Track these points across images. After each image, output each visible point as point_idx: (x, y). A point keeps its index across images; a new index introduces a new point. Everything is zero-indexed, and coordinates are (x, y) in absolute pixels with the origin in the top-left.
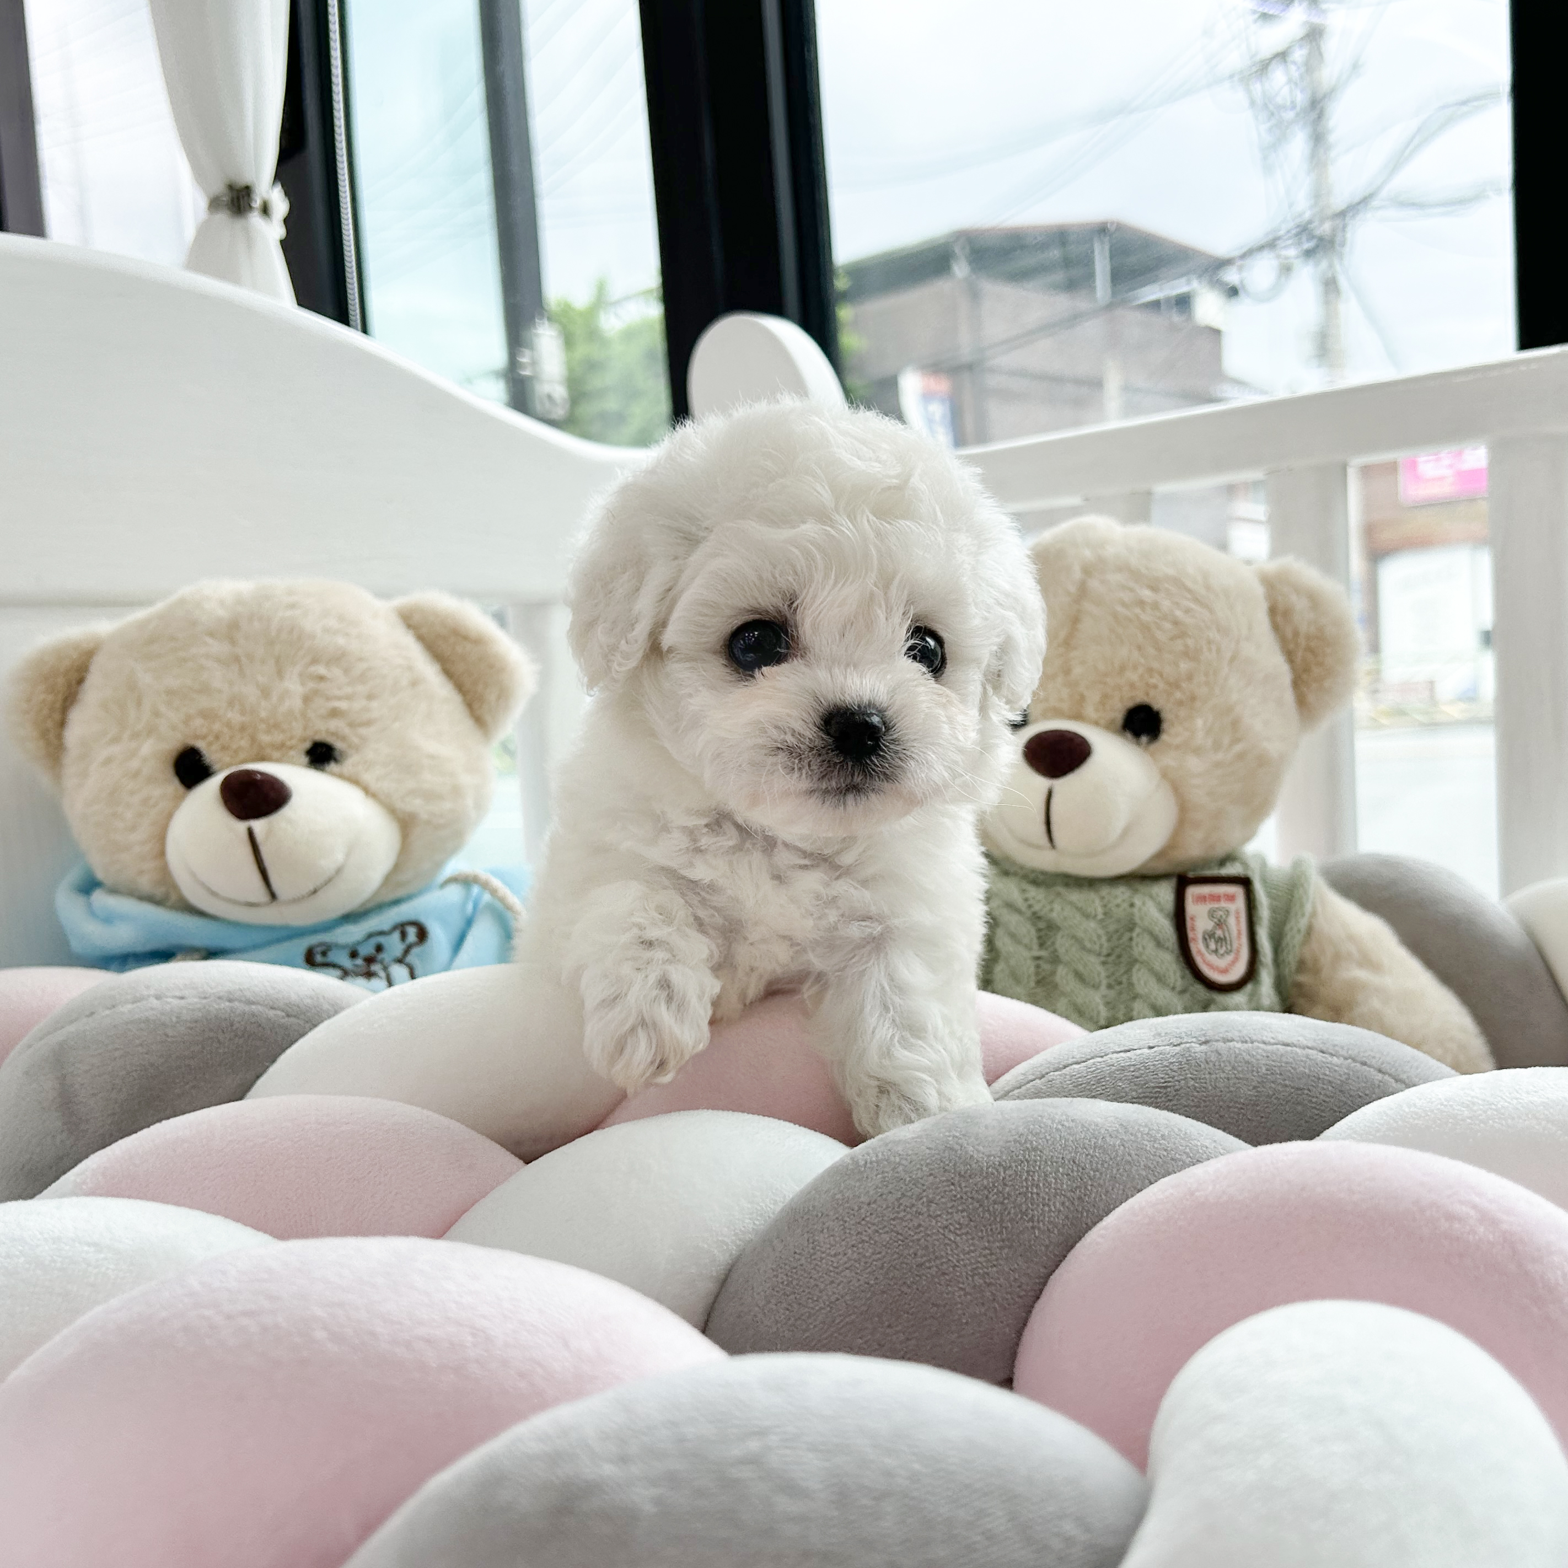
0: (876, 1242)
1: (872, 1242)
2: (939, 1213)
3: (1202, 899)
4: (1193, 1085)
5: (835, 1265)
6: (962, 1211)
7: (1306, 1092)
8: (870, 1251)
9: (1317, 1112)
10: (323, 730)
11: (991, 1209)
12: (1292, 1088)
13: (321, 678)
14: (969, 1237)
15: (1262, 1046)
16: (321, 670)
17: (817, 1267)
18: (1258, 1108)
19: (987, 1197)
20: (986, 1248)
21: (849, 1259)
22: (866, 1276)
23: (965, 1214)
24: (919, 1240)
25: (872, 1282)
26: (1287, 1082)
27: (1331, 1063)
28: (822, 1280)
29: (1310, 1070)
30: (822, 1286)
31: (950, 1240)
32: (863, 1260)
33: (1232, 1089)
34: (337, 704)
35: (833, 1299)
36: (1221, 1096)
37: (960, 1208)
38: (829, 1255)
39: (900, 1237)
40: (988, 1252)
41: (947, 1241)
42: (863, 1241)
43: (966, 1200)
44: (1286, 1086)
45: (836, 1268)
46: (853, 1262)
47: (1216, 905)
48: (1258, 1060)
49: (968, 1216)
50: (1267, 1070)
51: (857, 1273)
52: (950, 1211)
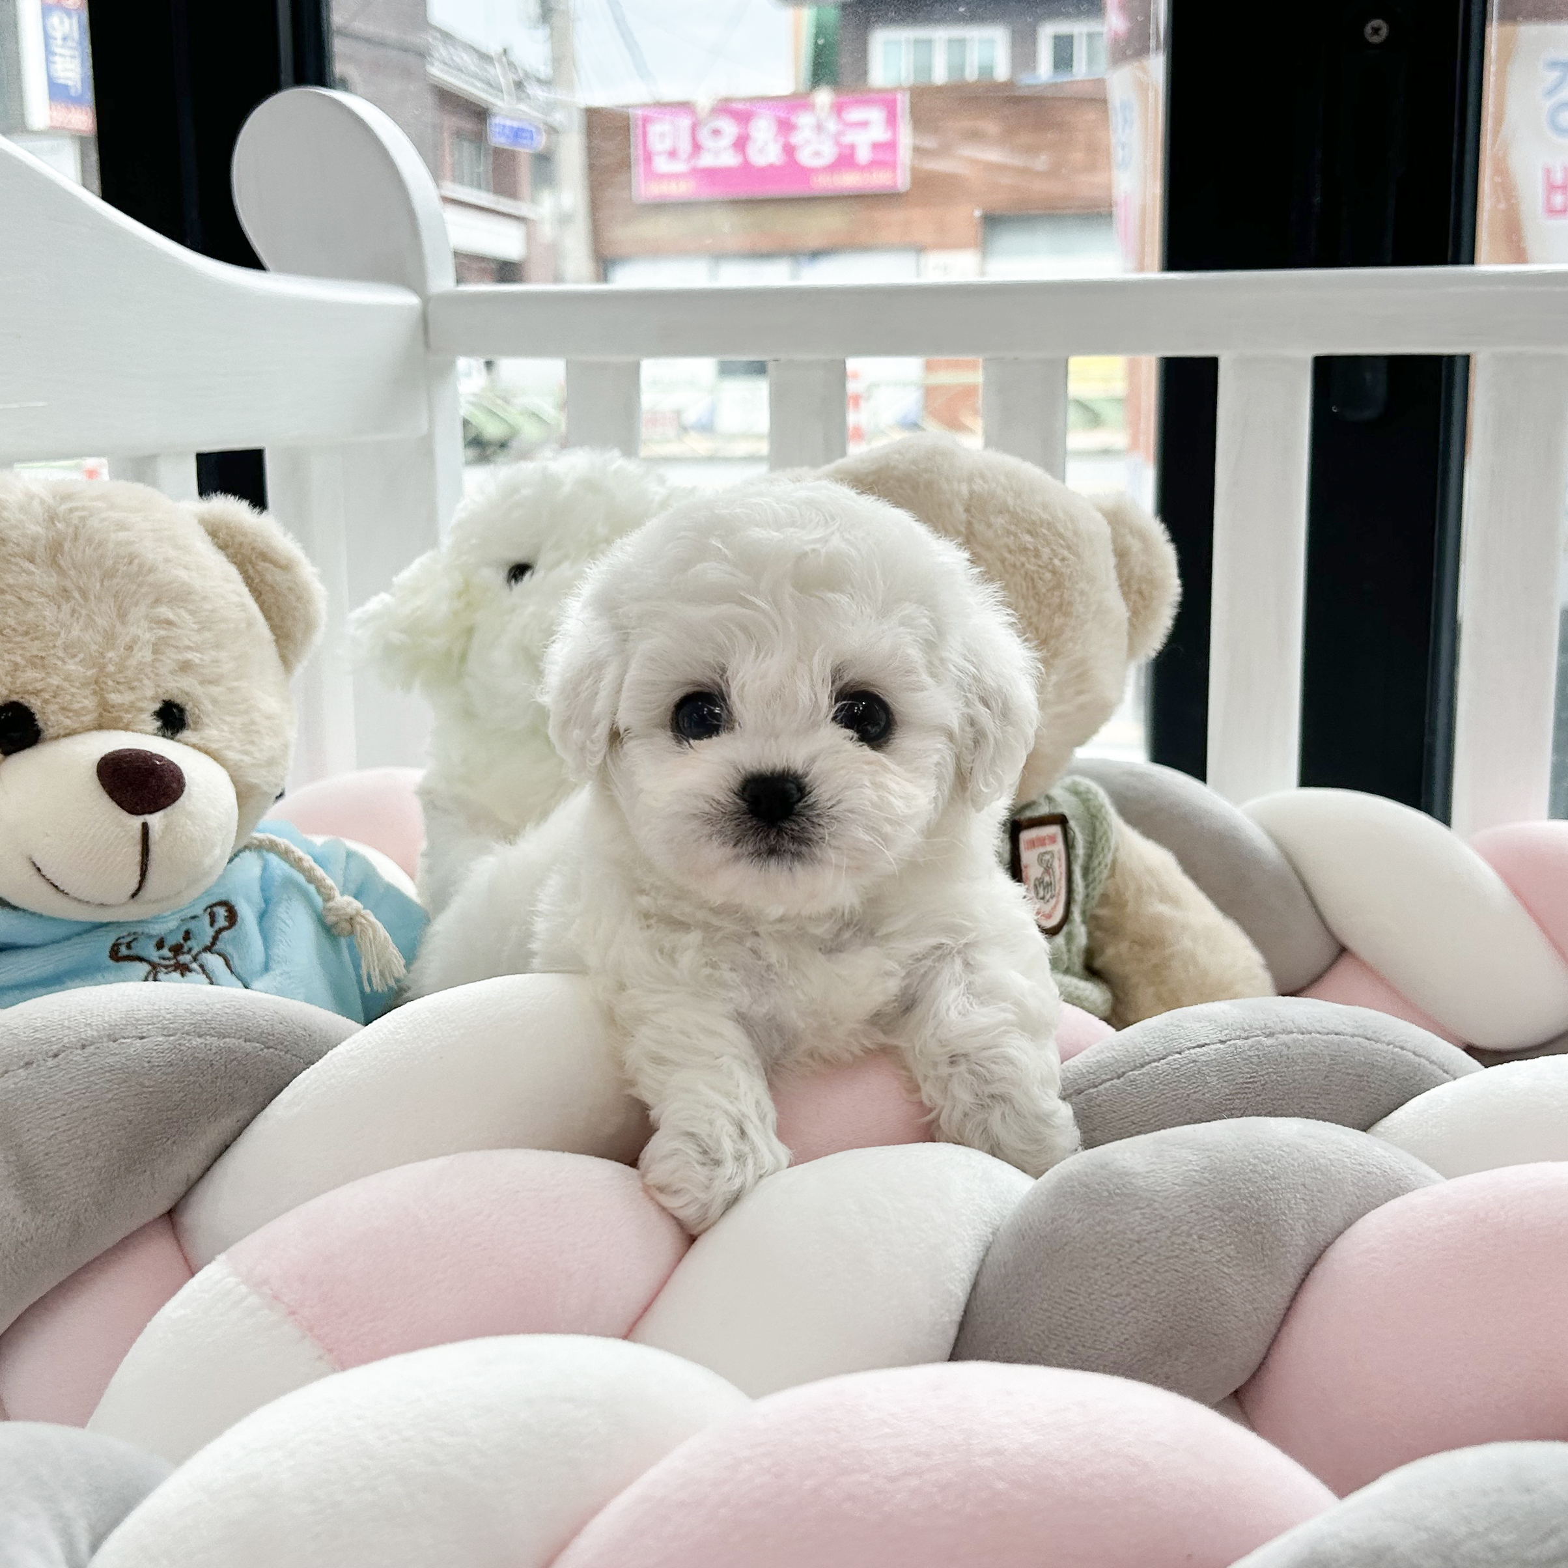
0: (1158, 1281)
1: (1154, 1281)
2: (1211, 1248)
3: (1033, 844)
4: (1276, 1080)
5: (1120, 1305)
6: (1230, 1245)
7: (1365, 1078)
8: (1155, 1290)
9: (1375, 1096)
10: (176, 687)
11: (1253, 1240)
12: (1354, 1075)
13: (170, 623)
14: (1240, 1268)
15: (1318, 1035)
16: (165, 611)
17: (1100, 1308)
18: (1331, 1097)
19: (1248, 1228)
20: (1253, 1276)
21: (1135, 1300)
22: (1153, 1314)
23: (1233, 1247)
24: (1198, 1276)
25: (1160, 1320)
26: (1350, 1071)
27: (1378, 1049)
28: (1108, 1321)
29: (1365, 1059)
30: (1109, 1327)
31: (1224, 1273)
32: (1148, 1299)
33: (1309, 1080)
34: (189, 655)
35: (1122, 1339)
36: (1300, 1087)
37: (1228, 1242)
38: (1110, 1295)
39: (1180, 1275)
40: (1254, 1279)
41: (1222, 1274)
42: (1144, 1281)
43: (1231, 1233)
44: (1349, 1074)
45: (1121, 1308)
46: (1138, 1303)
47: (1042, 850)
48: (1321, 1051)
49: (1236, 1249)
50: (1331, 1060)
51: (1144, 1313)
52: (1220, 1245)
